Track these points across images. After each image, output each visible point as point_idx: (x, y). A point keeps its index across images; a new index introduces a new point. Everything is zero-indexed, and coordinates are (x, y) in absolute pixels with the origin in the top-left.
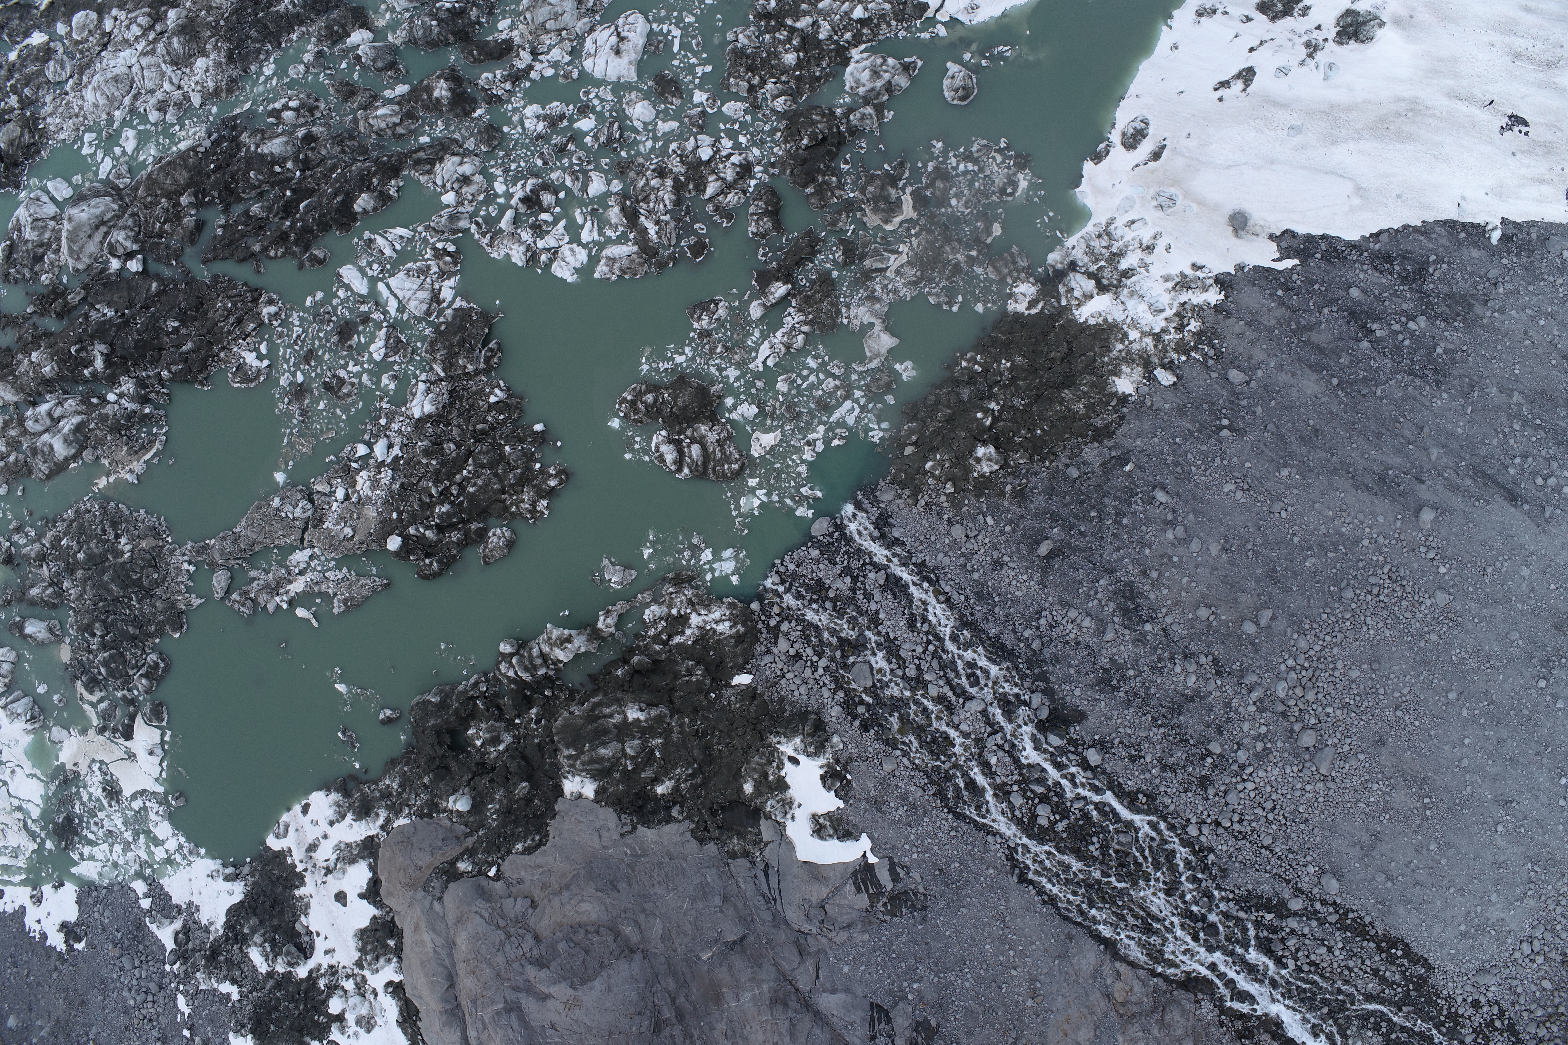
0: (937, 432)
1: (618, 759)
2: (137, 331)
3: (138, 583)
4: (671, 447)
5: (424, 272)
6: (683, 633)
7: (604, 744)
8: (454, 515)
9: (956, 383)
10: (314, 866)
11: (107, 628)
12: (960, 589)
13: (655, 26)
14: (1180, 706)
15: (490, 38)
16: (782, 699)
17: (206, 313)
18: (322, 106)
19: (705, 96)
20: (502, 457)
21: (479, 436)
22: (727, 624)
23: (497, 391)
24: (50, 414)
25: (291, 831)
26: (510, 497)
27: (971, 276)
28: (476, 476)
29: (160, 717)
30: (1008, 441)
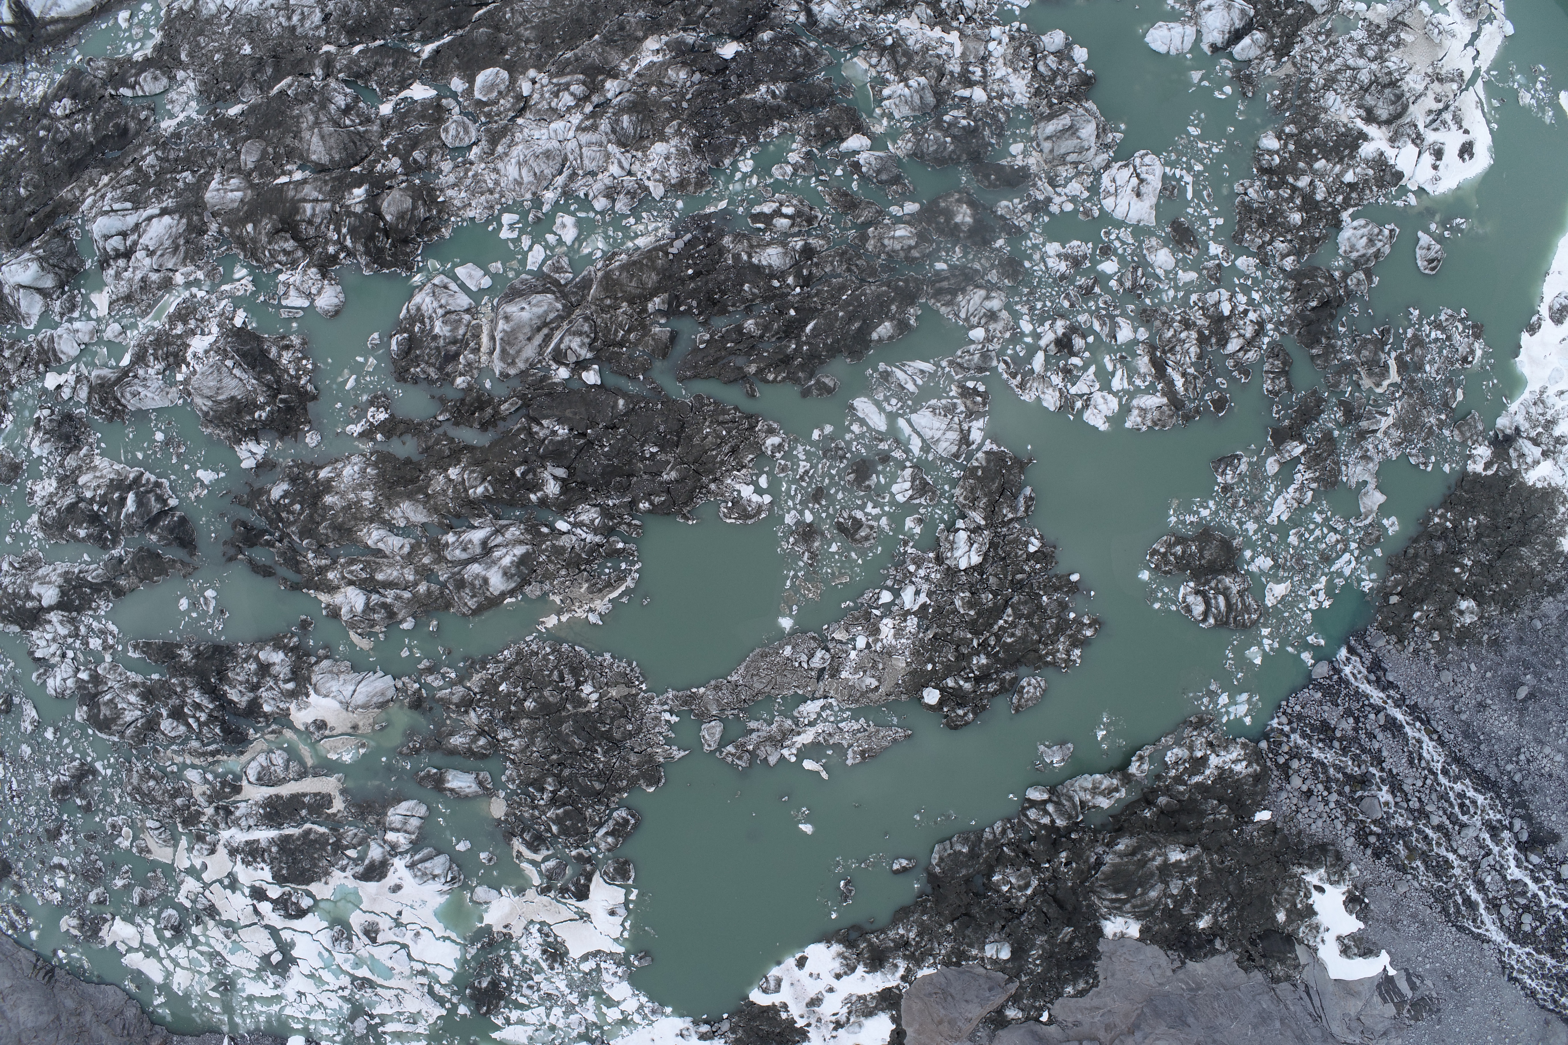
0: (1419, 583)
1: (1160, 899)
2: (606, 455)
3: (607, 736)
4: (1200, 599)
5: (950, 410)
6: (1202, 773)
7: (1151, 887)
8: (991, 665)
9: (1430, 538)
10: (819, 1020)
11: (561, 782)
12: (1449, 729)
13: (1167, 169)
15: (1004, 162)
16: (1300, 832)
17: (690, 438)
18: (820, 216)
19: (1220, 249)
20: (1039, 608)
21: (1018, 586)
22: (1244, 763)
23: (1033, 539)
24: (484, 543)
25: (785, 985)
26: (1046, 645)
27: (1441, 438)
28: (1013, 625)
29: (625, 876)
30: (1483, 595)
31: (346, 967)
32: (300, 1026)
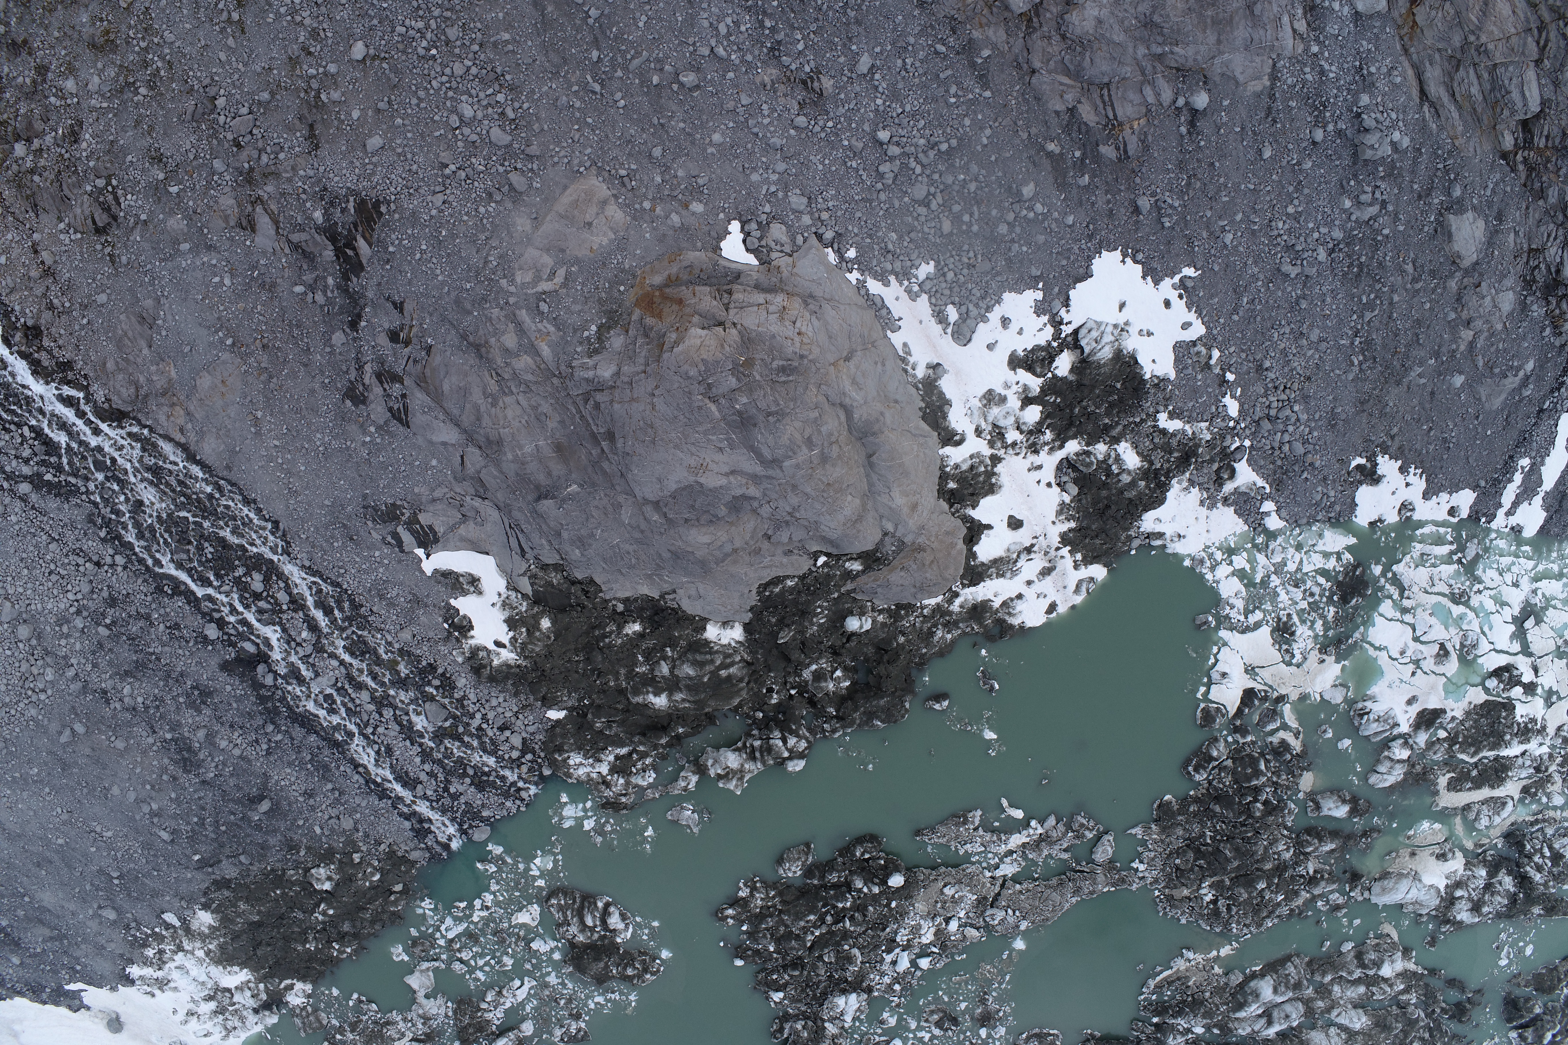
0: (371, 902)
1: (680, 658)
3: (1199, 855)
4: (612, 927)
6: (617, 758)
7: (690, 678)
8: (832, 898)
9: (356, 936)
10: (1046, 555)
11: (1248, 810)
12: (345, 775)
14: (137, 668)
16: (516, 694)
20: (778, 941)
21: (798, 964)
22: (571, 762)
23: (777, 1000)
24: (1270, 1023)
25: (1072, 587)
26: (774, 906)
27: (341, 1017)
28: (805, 930)
29: (1206, 711)
30: (304, 889)
31: (1471, 615)
32: (1524, 548)
